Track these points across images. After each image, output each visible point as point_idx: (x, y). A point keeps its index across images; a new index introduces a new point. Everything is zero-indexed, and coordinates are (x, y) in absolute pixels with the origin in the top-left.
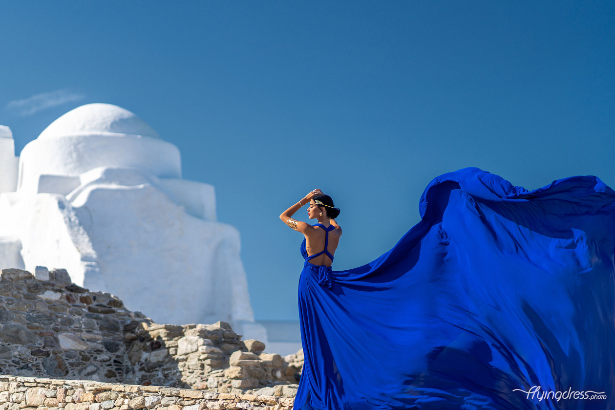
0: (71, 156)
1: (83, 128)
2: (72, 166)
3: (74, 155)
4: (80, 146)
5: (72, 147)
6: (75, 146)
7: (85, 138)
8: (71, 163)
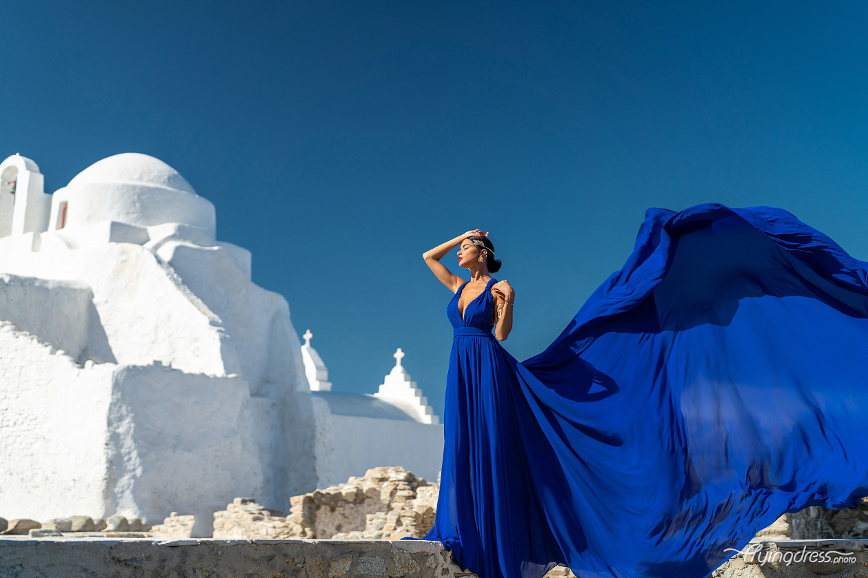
0: (135, 206)
1: (141, 178)
2: (135, 215)
3: (138, 205)
4: (143, 197)
5: (136, 197)
6: (139, 196)
7: (150, 190)
8: (133, 213)
